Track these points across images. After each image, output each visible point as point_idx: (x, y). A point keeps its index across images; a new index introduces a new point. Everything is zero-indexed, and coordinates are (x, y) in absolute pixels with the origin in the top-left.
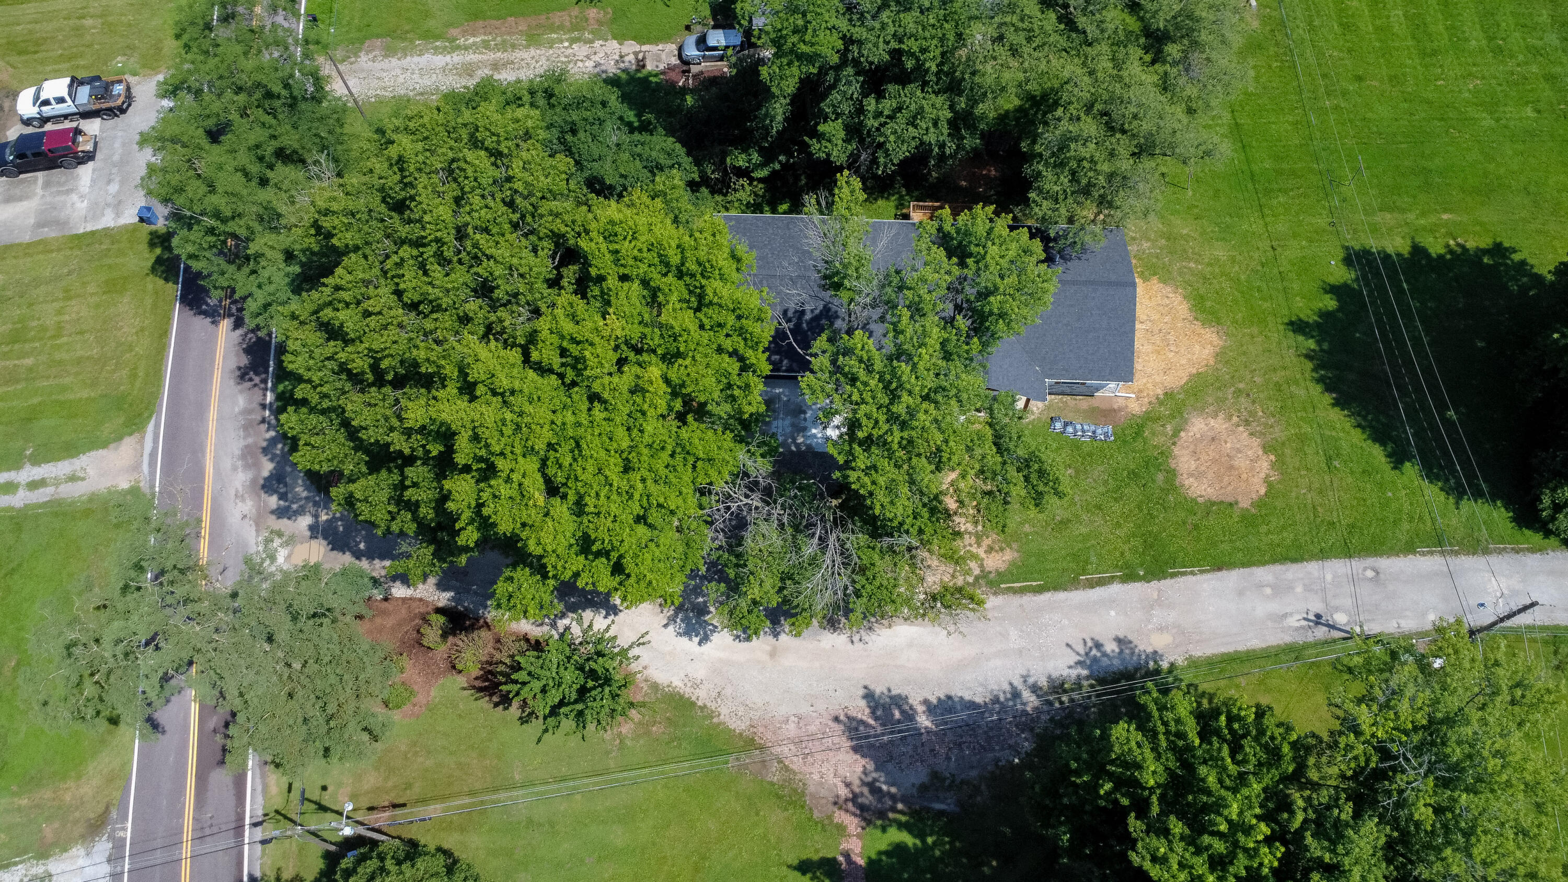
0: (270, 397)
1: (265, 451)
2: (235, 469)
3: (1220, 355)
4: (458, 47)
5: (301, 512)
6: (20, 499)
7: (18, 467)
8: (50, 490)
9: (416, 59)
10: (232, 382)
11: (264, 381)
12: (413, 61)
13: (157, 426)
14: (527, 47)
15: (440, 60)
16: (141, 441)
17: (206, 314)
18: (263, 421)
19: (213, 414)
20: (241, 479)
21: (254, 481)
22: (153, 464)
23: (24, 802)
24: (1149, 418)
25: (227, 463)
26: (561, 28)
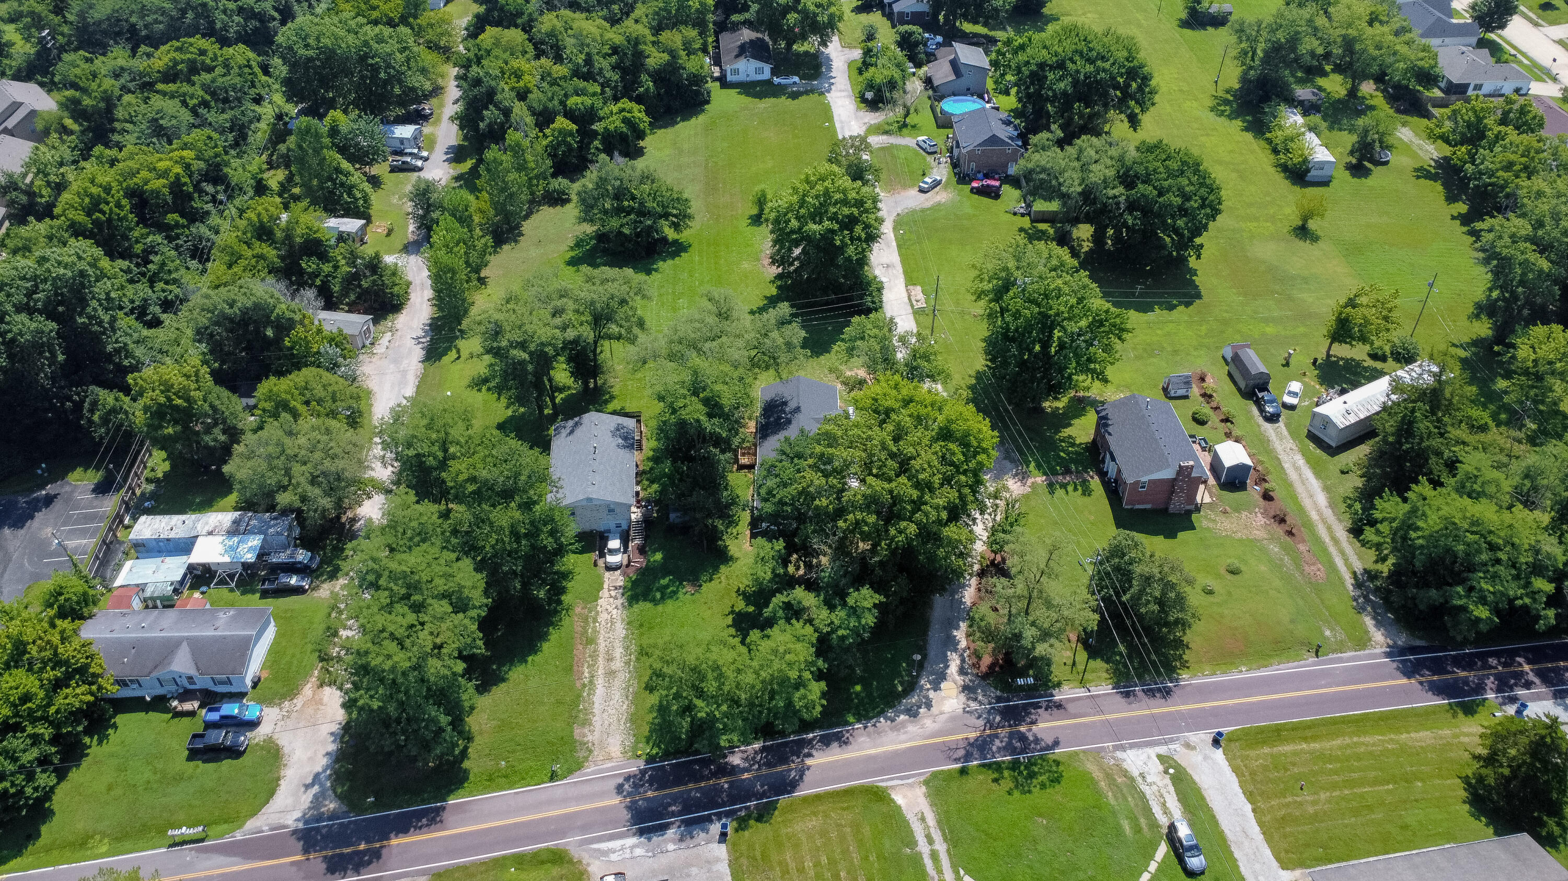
1: (893, 720)
2: (906, 732)
4: (591, 682)
5: (927, 697)
6: (941, 847)
7: (920, 854)
8: (932, 831)
9: (596, 705)
10: (850, 747)
11: (848, 731)
12: (597, 708)
13: (883, 781)
14: (597, 644)
15: (600, 691)
16: (892, 787)
17: (801, 777)
18: (874, 725)
19: (873, 751)
20: (912, 728)
21: (912, 722)
22: (908, 777)
23: (1110, 794)
25: (903, 737)
26: (584, 628)
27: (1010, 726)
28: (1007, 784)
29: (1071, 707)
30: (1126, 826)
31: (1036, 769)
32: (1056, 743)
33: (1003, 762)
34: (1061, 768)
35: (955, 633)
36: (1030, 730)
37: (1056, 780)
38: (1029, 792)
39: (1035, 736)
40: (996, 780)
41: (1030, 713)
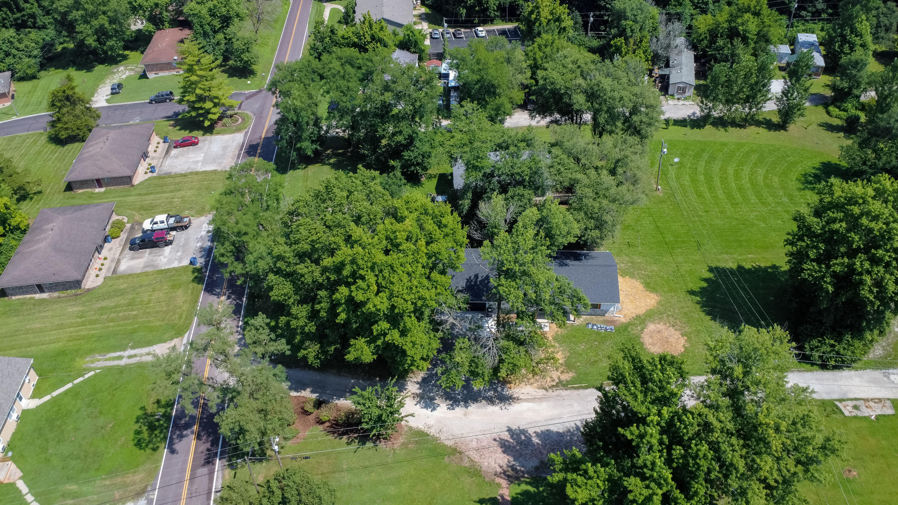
0: (241, 323)
3: (659, 303)
6: (122, 362)
7: (125, 350)
8: (138, 358)
11: (239, 318)
13: (190, 334)
16: (182, 339)
17: (215, 294)
18: (237, 332)
23: (108, 482)
24: (629, 324)
27: (202, 418)
28: (151, 408)
29: (205, 470)
30: (73, 487)
31: (156, 432)
32: (172, 451)
33: (172, 409)
34: (148, 451)
36: (192, 433)
37: (139, 444)
38: (137, 422)
39: (186, 436)
40: (158, 402)
41: (209, 436)
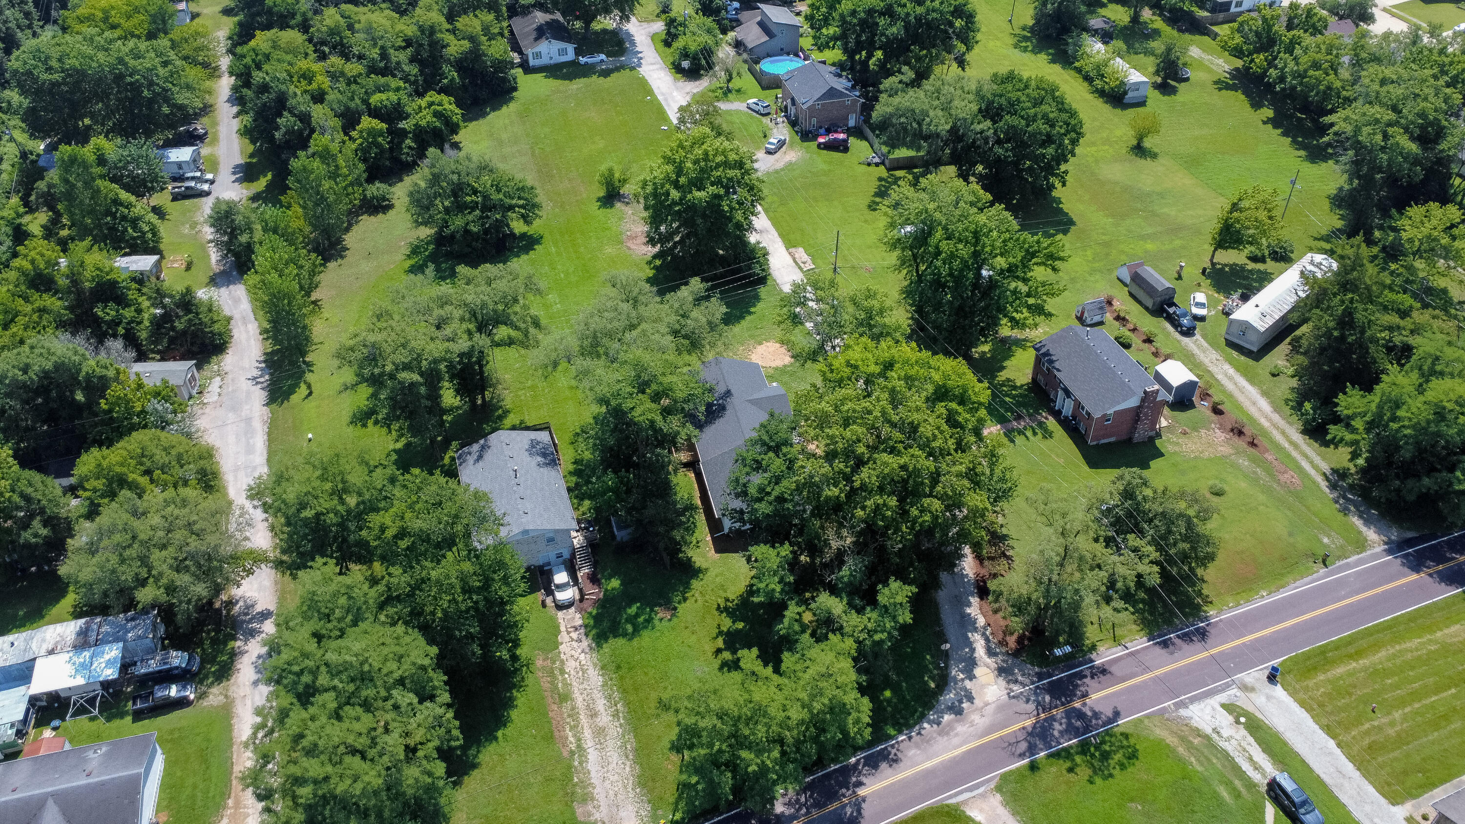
0: (901, 738)
1: (939, 724)
2: (957, 735)
4: (579, 746)
5: (965, 689)
9: (593, 774)
10: (901, 765)
11: (893, 746)
12: (595, 777)
13: (951, 797)
14: (572, 700)
15: (593, 755)
16: (965, 802)
17: (859, 811)
18: (919, 734)
19: (928, 765)
20: (961, 729)
21: (958, 721)
22: (977, 787)
23: (1193, 759)
25: (956, 741)
26: (552, 683)
27: (1063, 704)
28: (1084, 772)
29: (1113, 669)
30: (1225, 794)
31: (1107, 748)
32: (1117, 714)
33: (1071, 747)
34: (1132, 741)
35: (968, 611)
36: (1084, 704)
37: (1133, 756)
38: (1111, 775)
39: (1092, 710)
40: (1071, 770)
41: (1077, 686)
